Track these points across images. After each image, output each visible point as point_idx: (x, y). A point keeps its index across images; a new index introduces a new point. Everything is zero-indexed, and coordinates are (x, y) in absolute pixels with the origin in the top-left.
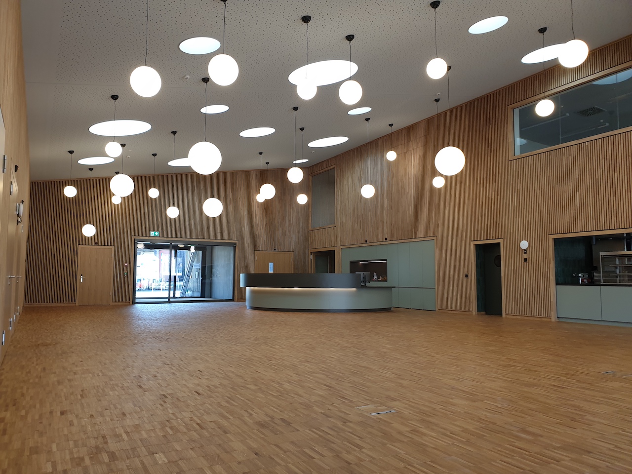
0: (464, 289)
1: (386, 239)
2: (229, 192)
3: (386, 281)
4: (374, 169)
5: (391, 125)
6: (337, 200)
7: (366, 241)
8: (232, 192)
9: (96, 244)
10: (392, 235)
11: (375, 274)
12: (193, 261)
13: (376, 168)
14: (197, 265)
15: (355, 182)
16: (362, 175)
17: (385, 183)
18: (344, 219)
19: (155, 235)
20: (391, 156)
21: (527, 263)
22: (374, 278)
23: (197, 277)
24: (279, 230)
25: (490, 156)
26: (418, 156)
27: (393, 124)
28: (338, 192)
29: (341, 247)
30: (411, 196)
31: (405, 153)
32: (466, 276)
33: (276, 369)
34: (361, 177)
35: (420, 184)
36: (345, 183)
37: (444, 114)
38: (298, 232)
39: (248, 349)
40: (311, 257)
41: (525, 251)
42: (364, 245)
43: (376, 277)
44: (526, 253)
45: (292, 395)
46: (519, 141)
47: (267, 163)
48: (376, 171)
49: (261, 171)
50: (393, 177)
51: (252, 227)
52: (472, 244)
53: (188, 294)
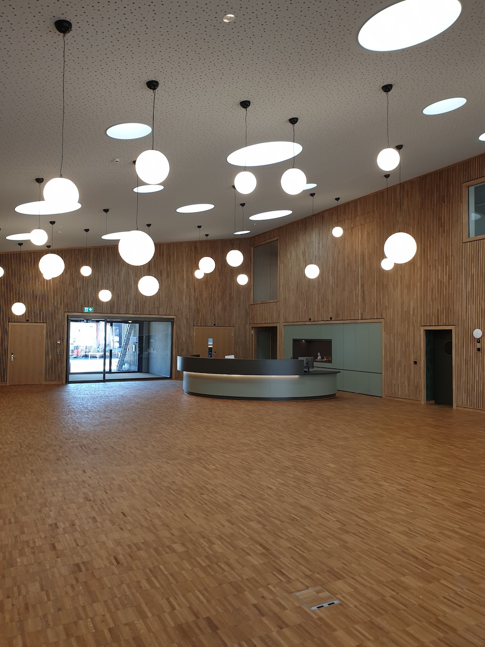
0: (412, 377)
1: (331, 318)
2: (167, 265)
3: (330, 362)
4: (319, 243)
5: (337, 199)
6: (280, 274)
7: (310, 319)
8: (170, 265)
9: (28, 321)
10: (337, 315)
11: (319, 354)
12: (130, 333)
13: (321, 242)
14: (134, 339)
15: (299, 257)
16: (306, 249)
17: (331, 259)
18: (287, 294)
19: (89, 310)
20: (338, 232)
21: (480, 354)
22: (318, 358)
23: (134, 350)
24: (218, 304)
25: (442, 236)
26: (366, 233)
27: (339, 198)
28: (281, 266)
29: (284, 324)
30: (358, 275)
31: (352, 228)
32: (415, 363)
33: (208, 512)
34: (305, 251)
35: (367, 263)
36: (289, 256)
37: (393, 188)
38: (239, 306)
39: (179, 470)
40: (252, 332)
41: (479, 341)
42: (308, 323)
43: (320, 358)
44: (479, 342)
45: (223, 566)
46: (474, 216)
47: (207, 235)
48: (321, 246)
49: (201, 242)
50: (339, 253)
51: (190, 301)
52: (422, 329)
53: (125, 368)
